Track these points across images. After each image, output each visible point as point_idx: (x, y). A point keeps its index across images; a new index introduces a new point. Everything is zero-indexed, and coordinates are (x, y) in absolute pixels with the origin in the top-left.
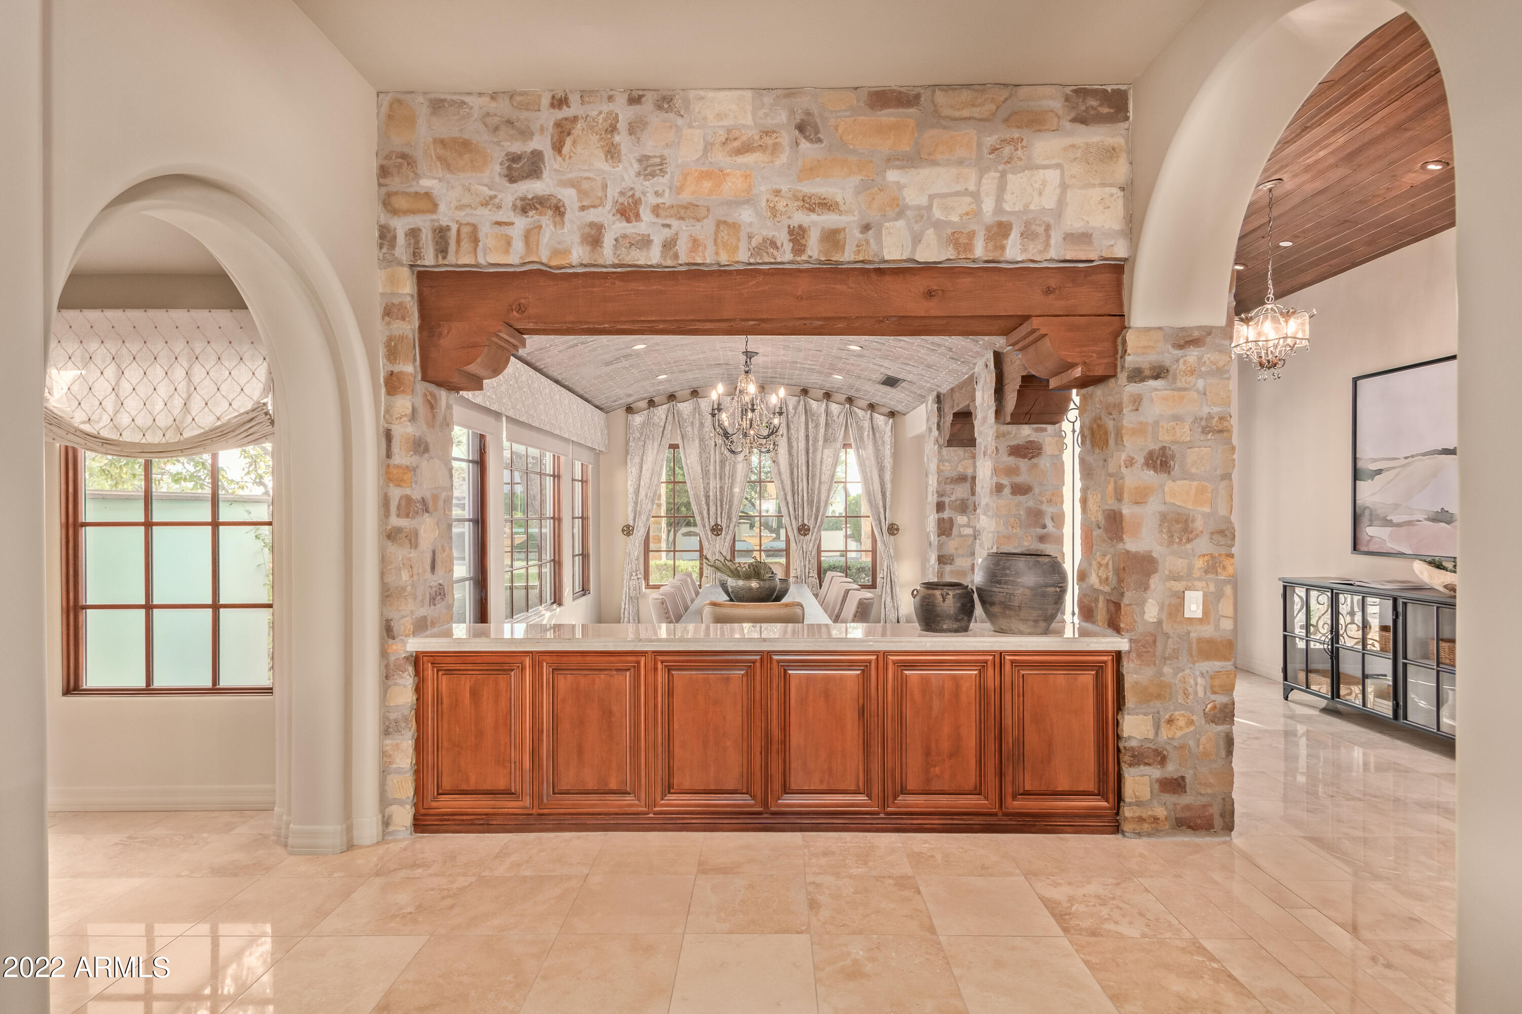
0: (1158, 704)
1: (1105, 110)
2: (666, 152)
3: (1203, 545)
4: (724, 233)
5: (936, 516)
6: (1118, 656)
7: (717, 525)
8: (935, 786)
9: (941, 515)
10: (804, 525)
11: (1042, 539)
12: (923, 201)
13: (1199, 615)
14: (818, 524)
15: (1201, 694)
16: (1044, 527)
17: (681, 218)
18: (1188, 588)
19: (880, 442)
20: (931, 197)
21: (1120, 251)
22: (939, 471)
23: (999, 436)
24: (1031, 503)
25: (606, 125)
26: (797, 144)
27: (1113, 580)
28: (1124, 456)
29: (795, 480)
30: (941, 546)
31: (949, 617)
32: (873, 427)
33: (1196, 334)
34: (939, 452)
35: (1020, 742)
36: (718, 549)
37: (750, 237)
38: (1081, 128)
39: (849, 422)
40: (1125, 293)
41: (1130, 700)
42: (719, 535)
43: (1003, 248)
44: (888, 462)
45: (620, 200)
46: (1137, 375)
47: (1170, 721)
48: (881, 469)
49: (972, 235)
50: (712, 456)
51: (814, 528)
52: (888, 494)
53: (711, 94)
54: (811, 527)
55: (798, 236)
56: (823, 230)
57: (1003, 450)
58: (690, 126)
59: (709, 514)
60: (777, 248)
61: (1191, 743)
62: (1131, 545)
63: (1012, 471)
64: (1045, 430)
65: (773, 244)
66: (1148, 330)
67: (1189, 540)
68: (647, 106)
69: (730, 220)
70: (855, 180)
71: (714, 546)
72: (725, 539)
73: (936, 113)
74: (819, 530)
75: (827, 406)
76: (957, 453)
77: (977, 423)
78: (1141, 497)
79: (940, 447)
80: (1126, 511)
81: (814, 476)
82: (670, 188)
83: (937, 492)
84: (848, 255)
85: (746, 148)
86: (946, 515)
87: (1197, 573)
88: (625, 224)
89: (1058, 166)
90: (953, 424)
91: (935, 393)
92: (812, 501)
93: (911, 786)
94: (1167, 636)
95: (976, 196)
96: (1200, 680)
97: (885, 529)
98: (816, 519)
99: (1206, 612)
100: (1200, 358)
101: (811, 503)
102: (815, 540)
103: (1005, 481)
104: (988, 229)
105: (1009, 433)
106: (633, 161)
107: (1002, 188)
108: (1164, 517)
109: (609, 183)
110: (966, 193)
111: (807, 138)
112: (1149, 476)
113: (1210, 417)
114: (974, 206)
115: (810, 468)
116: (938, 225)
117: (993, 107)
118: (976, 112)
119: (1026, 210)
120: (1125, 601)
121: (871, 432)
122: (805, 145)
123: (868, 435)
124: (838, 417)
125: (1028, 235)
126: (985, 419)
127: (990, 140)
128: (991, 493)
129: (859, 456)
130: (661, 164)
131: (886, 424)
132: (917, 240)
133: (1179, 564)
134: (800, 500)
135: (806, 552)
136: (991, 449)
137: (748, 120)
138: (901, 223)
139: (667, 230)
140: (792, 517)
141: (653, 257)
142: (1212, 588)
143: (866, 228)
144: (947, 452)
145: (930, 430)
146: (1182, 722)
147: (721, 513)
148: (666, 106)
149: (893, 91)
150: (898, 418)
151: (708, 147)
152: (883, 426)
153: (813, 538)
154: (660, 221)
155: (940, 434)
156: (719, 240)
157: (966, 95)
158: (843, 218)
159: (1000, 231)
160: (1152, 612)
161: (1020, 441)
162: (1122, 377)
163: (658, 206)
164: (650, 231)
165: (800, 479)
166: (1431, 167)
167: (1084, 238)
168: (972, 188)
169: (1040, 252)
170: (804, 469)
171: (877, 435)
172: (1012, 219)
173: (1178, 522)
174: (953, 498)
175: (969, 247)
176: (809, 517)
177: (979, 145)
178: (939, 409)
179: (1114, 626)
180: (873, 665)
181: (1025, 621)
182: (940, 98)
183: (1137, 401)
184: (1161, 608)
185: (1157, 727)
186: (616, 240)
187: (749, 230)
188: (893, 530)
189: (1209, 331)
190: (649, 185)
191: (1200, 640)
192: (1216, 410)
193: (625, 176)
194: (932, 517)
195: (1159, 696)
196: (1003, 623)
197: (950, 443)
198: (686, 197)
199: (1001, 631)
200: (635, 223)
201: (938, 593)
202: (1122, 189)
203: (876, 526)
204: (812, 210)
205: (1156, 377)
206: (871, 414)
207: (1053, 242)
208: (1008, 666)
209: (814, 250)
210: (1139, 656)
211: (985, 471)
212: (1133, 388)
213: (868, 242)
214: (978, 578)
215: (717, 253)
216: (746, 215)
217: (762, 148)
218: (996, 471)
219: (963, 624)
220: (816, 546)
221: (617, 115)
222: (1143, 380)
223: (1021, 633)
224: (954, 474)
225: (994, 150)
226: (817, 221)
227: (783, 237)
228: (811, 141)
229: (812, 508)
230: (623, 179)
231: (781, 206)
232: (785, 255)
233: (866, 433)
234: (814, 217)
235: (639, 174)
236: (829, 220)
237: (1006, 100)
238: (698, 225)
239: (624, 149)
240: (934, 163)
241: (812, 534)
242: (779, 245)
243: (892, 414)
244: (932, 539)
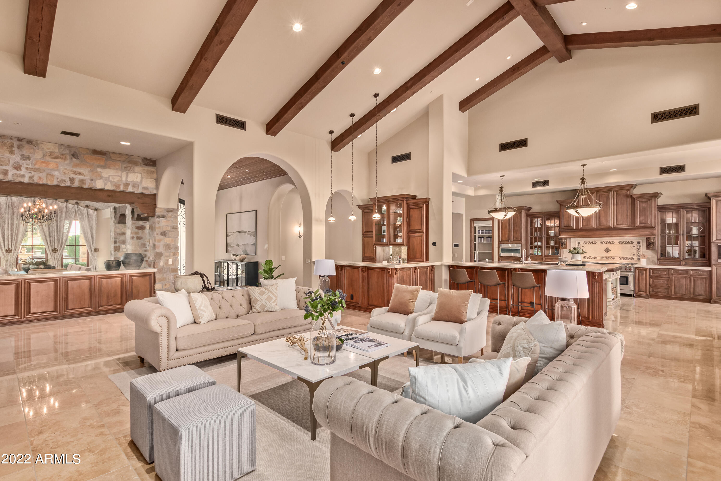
0: (163, 282)
1: (151, 164)
2: (30, 155)
3: (173, 250)
4: (49, 177)
5: (114, 245)
6: (154, 273)
7: (9, 249)
8: (110, 303)
9: (116, 245)
10: (55, 249)
11: (146, 251)
12: (107, 176)
13: (172, 264)
14: (62, 248)
15: (172, 279)
16: (146, 248)
17: (35, 171)
18: (170, 259)
19: (91, 219)
20: (109, 176)
21: (155, 192)
22: (115, 232)
23: (133, 224)
24: (142, 242)
25: (10, 145)
26: (72, 159)
27: (154, 258)
28: (156, 233)
29: (51, 232)
30: (115, 255)
31: (114, 267)
32: (88, 214)
33: (171, 210)
34: (115, 225)
35: (132, 292)
36: (9, 259)
37: (58, 179)
38: (146, 166)
39: (77, 211)
40: (156, 200)
41: (157, 281)
42: (10, 253)
43: (128, 188)
44: (94, 226)
45: (14, 165)
46: (159, 217)
47: (165, 285)
48: (91, 229)
49: (120, 185)
50: (6, 221)
51: (60, 250)
52: (94, 238)
53: (45, 143)
54: (59, 250)
55: (72, 180)
56: (79, 179)
57: (134, 228)
58: (38, 149)
59: (4, 244)
60: (66, 182)
61: (170, 289)
62: (157, 250)
63: (136, 233)
64: (146, 223)
65: (65, 181)
66: (161, 208)
67: (170, 249)
68: (24, 143)
69: (51, 174)
70: (89, 169)
71: (7, 257)
72: (13, 254)
73: (110, 158)
74: (63, 250)
75: (67, 205)
76: (121, 226)
77: (127, 219)
78: (159, 241)
79: (115, 223)
80: (156, 244)
81: (60, 230)
82: (32, 164)
83: (114, 238)
84: (87, 186)
85: (56, 158)
86: (117, 245)
87: (171, 256)
88: (16, 171)
89: (141, 173)
90: (120, 217)
91: (114, 207)
92: (59, 240)
93: (103, 304)
94: (165, 268)
95: (121, 177)
96: (172, 276)
97: (93, 250)
98: (61, 247)
99: (173, 263)
100: (172, 214)
101: (58, 240)
102: (61, 254)
103: (134, 236)
104: (124, 184)
105: (136, 223)
106: (19, 155)
107: (127, 176)
108: (164, 245)
109: (10, 160)
110: (118, 176)
111: (75, 158)
112: (161, 237)
113: (174, 226)
114: (120, 179)
115: (58, 228)
116: (111, 182)
117: (125, 159)
118: (121, 159)
119: (133, 181)
120: (156, 262)
121: (87, 216)
122: (74, 159)
123: (86, 217)
124: (72, 209)
125: (133, 186)
126: (129, 219)
127: (124, 166)
128: (130, 239)
129: (81, 224)
130: (28, 157)
131: (93, 213)
132: (105, 184)
133: (167, 254)
134: (53, 239)
135: (56, 259)
136: (130, 227)
137: (57, 151)
138: (101, 180)
139: (30, 174)
140: (49, 246)
141: (26, 180)
142: (174, 259)
143: (92, 180)
144: (118, 225)
145: (112, 218)
146: (168, 285)
147: (11, 244)
148: (30, 143)
149: (99, 151)
150: (99, 211)
151: (44, 156)
152: (92, 213)
153: (60, 253)
154: (28, 171)
155: (115, 219)
156: (48, 178)
157: (118, 155)
158: (85, 177)
159: (127, 185)
160: (162, 264)
161: (139, 225)
162: (156, 217)
163: (27, 167)
164: (24, 173)
165: (53, 232)
166: (229, 176)
167: (147, 188)
168: (120, 175)
169: (136, 190)
170: (55, 228)
171: (90, 217)
172: (130, 183)
173: (167, 246)
174: (120, 240)
175: (119, 187)
176: (58, 246)
177: (122, 166)
178: (115, 212)
179: (154, 267)
180: (93, 278)
181: (133, 267)
182: (111, 155)
183: (159, 222)
184: (164, 263)
185: (163, 286)
186: (13, 174)
187: (57, 177)
188: (96, 250)
189: (174, 209)
190: (24, 162)
191: (172, 269)
192: (175, 224)
193: (16, 159)
194: (112, 246)
195: (163, 280)
196: (128, 268)
197: (119, 223)
198: (37, 166)
199: (128, 270)
200: (19, 171)
201: (111, 262)
202: (155, 180)
203: (89, 249)
204: (77, 175)
205: (163, 217)
206: (87, 209)
207: (139, 188)
208: (129, 276)
209: (77, 184)
210: (159, 272)
211: (129, 233)
212: (158, 219)
213: (92, 184)
214: (122, 259)
215: (47, 181)
216: (56, 173)
217: (62, 158)
218: (132, 233)
219: (118, 268)
220: (61, 256)
221: (13, 143)
222: (160, 218)
223: (132, 270)
224: (120, 232)
225: (125, 168)
226: (77, 178)
227: (67, 180)
228: (76, 159)
229: (59, 242)
230: (15, 159)
231: (67, 172)
232: (68, 184)
233: (85, 216)
234: (77, 176)
235: (21, 159)
236: (81, 177)
237: (128, 158)
238: (41, 174)
239: (16, 152)
240: (110, 168)
241: (59, 252)
242: (66, 181)
243: (96, 210)
244: (112, 252)
